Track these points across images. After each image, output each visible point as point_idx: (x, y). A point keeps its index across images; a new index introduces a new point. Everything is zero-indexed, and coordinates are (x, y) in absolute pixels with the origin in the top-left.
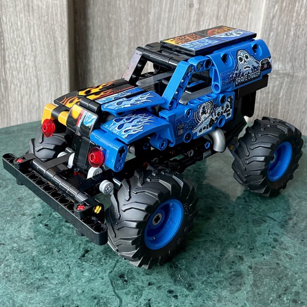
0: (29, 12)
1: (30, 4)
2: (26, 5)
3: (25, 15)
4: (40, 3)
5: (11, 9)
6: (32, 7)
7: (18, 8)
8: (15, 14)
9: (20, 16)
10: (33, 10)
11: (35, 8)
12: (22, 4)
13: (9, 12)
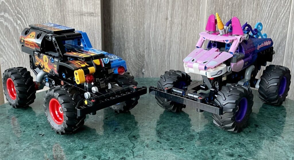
0: (81, 24)
1: (82, 20)
2: (79, 20)
3: (79, 26)
4: (87, 19)
5: (72, 23)
6: (83, 22)
7: (75, 23)
8: (74, 26)
9: (76, 26)
10: (83, 23)
11: (84, 22)
12: (78, 20)
13: (71, 25)
